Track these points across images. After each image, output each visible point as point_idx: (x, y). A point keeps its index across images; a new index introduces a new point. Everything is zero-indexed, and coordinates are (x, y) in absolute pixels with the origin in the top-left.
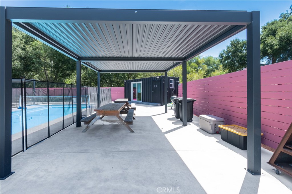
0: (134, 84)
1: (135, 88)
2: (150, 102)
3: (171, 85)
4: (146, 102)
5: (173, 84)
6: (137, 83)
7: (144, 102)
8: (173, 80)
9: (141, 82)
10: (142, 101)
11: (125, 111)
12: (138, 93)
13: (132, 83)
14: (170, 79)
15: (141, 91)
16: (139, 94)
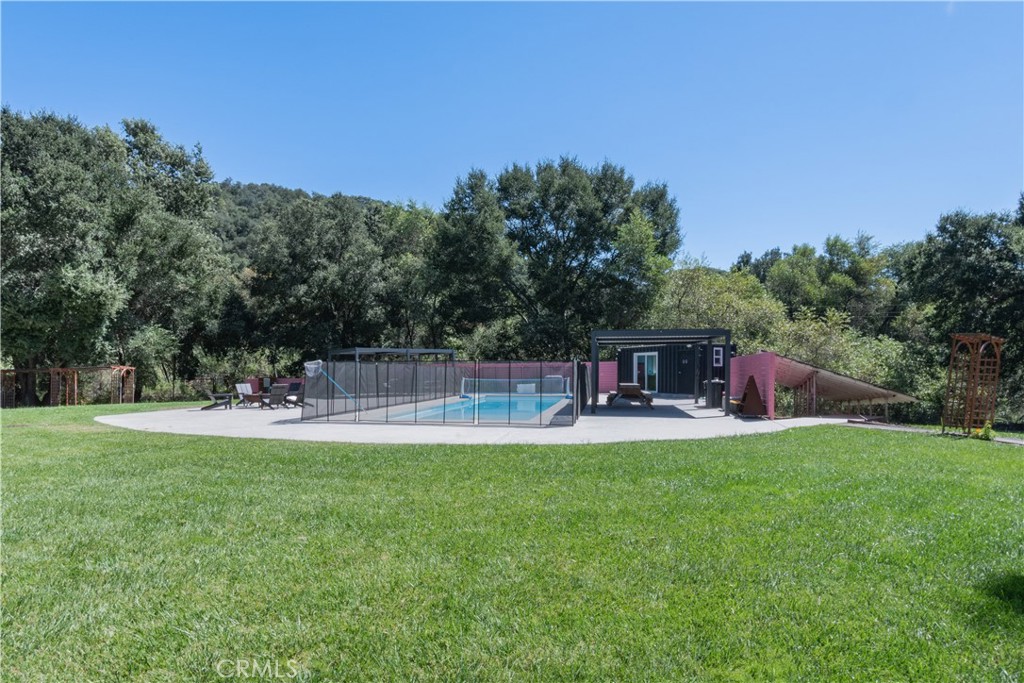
0: (639, 357)
1: (641, 365)
2: (674, 393)
3: (718, 361)
4: (666, 392)
5: (721, 357)
6: (646, 354)
7: (662, 392)
8: (721, 349)
9: (656, 353)
10: (656, 391)
11: (638, 404)
12: (649, 377)
13: (636, 355)
14: (715, 349)
15: (656, 371)
16: (651, 378)
